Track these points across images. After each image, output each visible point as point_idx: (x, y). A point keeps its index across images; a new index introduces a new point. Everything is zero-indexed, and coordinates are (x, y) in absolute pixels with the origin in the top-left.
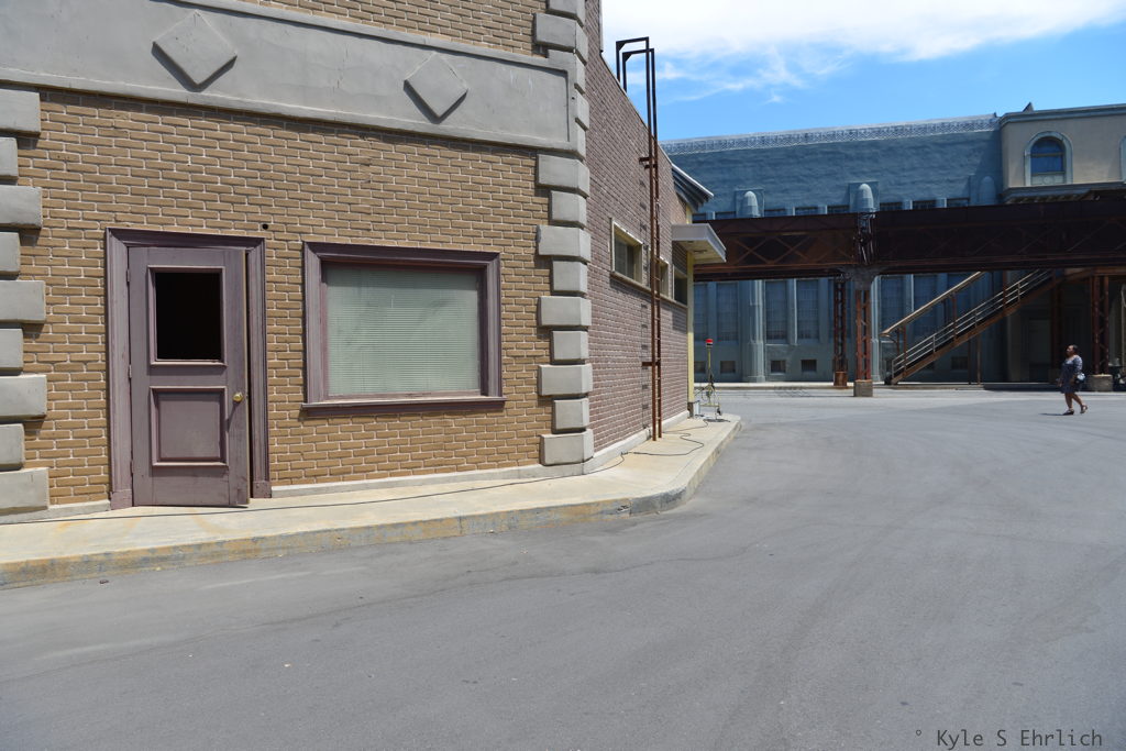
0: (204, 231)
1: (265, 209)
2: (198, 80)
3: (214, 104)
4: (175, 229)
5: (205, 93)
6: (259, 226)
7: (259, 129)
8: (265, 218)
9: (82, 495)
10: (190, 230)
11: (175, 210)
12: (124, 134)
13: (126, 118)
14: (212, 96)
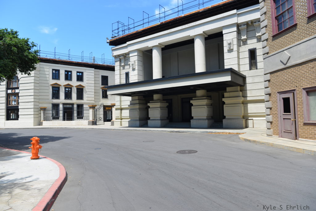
0: (288, 90)
1: (296, 83)
2: (285, 63)
3: (288, 66)
4: (285, 90)
5: (287, 65)
6: (296, 87)
7: (295, 68)
8: (296, 85)
9: (277, 135)
10: (286, 90)
11: (285, 87)
12: (278, 76)
13: (278, 73)
14: (288, 65)
